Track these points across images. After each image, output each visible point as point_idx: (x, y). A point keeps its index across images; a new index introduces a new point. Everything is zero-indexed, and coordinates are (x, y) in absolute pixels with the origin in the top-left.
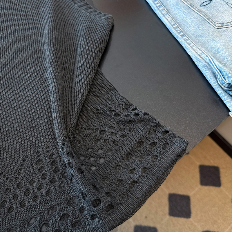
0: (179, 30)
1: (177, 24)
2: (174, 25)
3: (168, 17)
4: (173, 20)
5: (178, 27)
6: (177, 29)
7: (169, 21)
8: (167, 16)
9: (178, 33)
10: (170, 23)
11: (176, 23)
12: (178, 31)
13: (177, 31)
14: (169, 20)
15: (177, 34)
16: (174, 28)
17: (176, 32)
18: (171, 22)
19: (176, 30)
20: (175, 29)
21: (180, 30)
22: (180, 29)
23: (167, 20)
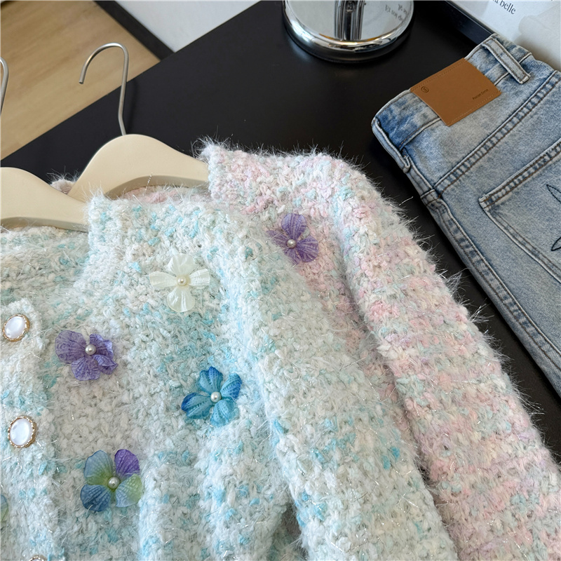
0: (516, 311)
1: (511, 296)
2: (506, 298)
3: (492, 280)
4: (501, 284)
5: (515, 303)
6: (512, 309)
7: (493, 289)
8: (488, 278)
9: (515, 317)
10: (497, 294)
11: (509, 294)
12: (515, 313)
13: (512, 313)
14: (493, 286)
15: (514, 320)
16: (505, 305)
17: (510, 315)
18: (498, 291)
19: (510, 311)
20: (508, 308)
21: (520, 309)
22: (518, 306)
23: (490, 285)
